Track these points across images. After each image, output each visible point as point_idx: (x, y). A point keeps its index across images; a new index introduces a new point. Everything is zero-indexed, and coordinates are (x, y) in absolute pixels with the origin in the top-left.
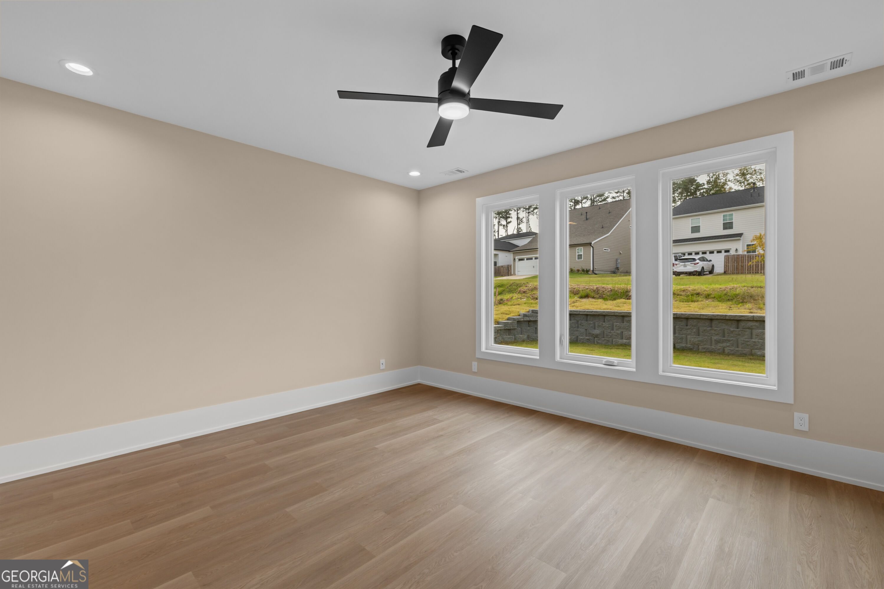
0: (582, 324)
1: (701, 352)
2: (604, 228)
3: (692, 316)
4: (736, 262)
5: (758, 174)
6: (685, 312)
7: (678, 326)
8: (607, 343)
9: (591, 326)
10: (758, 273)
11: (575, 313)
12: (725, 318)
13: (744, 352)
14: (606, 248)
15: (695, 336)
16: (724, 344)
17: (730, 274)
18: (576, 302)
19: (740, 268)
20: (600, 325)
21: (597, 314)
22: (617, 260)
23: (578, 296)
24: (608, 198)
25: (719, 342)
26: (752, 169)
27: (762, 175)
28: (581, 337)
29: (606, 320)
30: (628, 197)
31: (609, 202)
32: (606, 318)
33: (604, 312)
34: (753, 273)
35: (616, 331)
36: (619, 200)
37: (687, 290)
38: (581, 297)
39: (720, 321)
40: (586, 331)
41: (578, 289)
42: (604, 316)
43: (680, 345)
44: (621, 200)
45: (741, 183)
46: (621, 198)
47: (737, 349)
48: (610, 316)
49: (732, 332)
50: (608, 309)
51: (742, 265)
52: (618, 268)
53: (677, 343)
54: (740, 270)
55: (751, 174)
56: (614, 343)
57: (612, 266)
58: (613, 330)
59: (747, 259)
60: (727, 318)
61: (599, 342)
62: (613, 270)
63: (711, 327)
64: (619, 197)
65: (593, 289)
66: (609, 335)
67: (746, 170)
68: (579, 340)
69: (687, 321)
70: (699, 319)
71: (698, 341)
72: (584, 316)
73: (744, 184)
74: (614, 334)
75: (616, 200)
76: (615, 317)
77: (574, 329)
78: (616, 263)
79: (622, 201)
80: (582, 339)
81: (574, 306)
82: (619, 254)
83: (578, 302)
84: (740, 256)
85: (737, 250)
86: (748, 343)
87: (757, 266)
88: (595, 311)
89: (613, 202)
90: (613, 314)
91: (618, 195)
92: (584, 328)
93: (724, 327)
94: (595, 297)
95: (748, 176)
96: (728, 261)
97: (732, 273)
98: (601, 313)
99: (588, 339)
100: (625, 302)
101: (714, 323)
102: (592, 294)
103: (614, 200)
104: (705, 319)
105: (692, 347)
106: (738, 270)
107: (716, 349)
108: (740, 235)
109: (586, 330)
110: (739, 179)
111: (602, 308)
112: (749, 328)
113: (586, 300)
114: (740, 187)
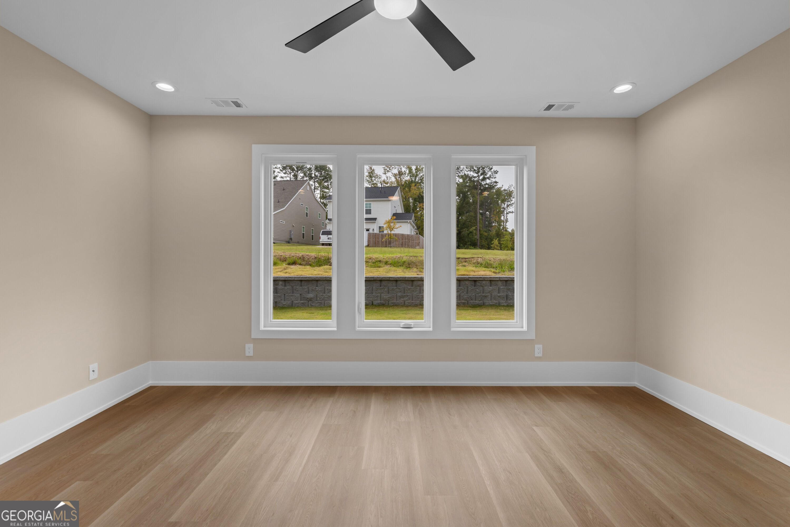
0: (297, 290)
1: (392, 306)
2: (280, 202)
3: (384, 279)
4: (374, 239)
5: (378, 178)
6: (378, 275)
7: (375, 287)
8: (320, 305)
9: (305, 290)
10: (387, 246)
11: (290, 279)
12: (404, 279)
13: (416, 303)
14: (282, 220)
15: (386, 294)
16: (405, 299)
17: (371, 247)
18: (287, 269)
19: (377, 243)
20: (314, 289)
21: (311, 279)
22: (290, 231)
23: (287, 262)
24: (277, 177)
25: (401, 297)
26: (375, 174)
27: (380, 179)
28: (296, 302)
29: (318, 284)
30: (293, 179)
31: (278, 180)
32: (319, 282)
33: (317, 277)
34: (384, 246)
35: (327, 294)
36: (286, 180)
37: (372, 258)
38: (289, 264)
39: (402, 281)
40: (301, 296)
41: (285, 256)
42: (317, 281)
43: (376, 302)
44: (288, 180)
45: (369, 182)
46: (288, 179)
47: (412, 301)
48: (322, 281)
49: (409, 289)
50: (319, 275)
51: (378, 241)
52: (291, 238)
53: (375, 300)
54: (377, 244)
55: (375, 177)
56: (326, 305)
57: (287, 238)
58: (325, 294)
59: (381, 236)
60: (406, 279)
61: (313, 304)
62: (288, 240)
63: (396, 287)
64: (287, 178)
65: (299, 256)
66: (322, 298)
67: (372, 174)
68: (294, 304)
69: (381, 283)
70: (388, 280)
71: (388, 298)
72: (298, 282)
73: (371, 183)
74: (326, 297)
75: (284, 180)
76: (326, 282)
77: (289, 294)
78: (289, 234)
79: (288, 182)
80: (297, 304)
81: (287, 272)
82: (292, 226)
83: (289, 268)
84: (377, 234)
85: (373, 230)
86: (418, 297)
87: (386, 241)
88: (309, 277)
89: (281, 181)
90: (325, 279)
91: (286, 176)
92: (298, 293)
93: (404, 286)
94: (302, 264)
95: (373, 178)
96: (370, 238)
97: (372, 246)
98: (314, 279)
99: (303, 303)
100: (330, 268)
101: (399, 282)
102: (299, 261)
103: (282, 179)
104: (393, 280)
105: (384, 303)
106: (376, 244)
107: (399, 303)
108: (375, 219)
109: (301, 294)
110: (368, 179)
111: (313, 274)
112: (419, 286)
113: (294, 266)
114: (369, 185)
